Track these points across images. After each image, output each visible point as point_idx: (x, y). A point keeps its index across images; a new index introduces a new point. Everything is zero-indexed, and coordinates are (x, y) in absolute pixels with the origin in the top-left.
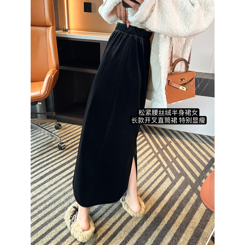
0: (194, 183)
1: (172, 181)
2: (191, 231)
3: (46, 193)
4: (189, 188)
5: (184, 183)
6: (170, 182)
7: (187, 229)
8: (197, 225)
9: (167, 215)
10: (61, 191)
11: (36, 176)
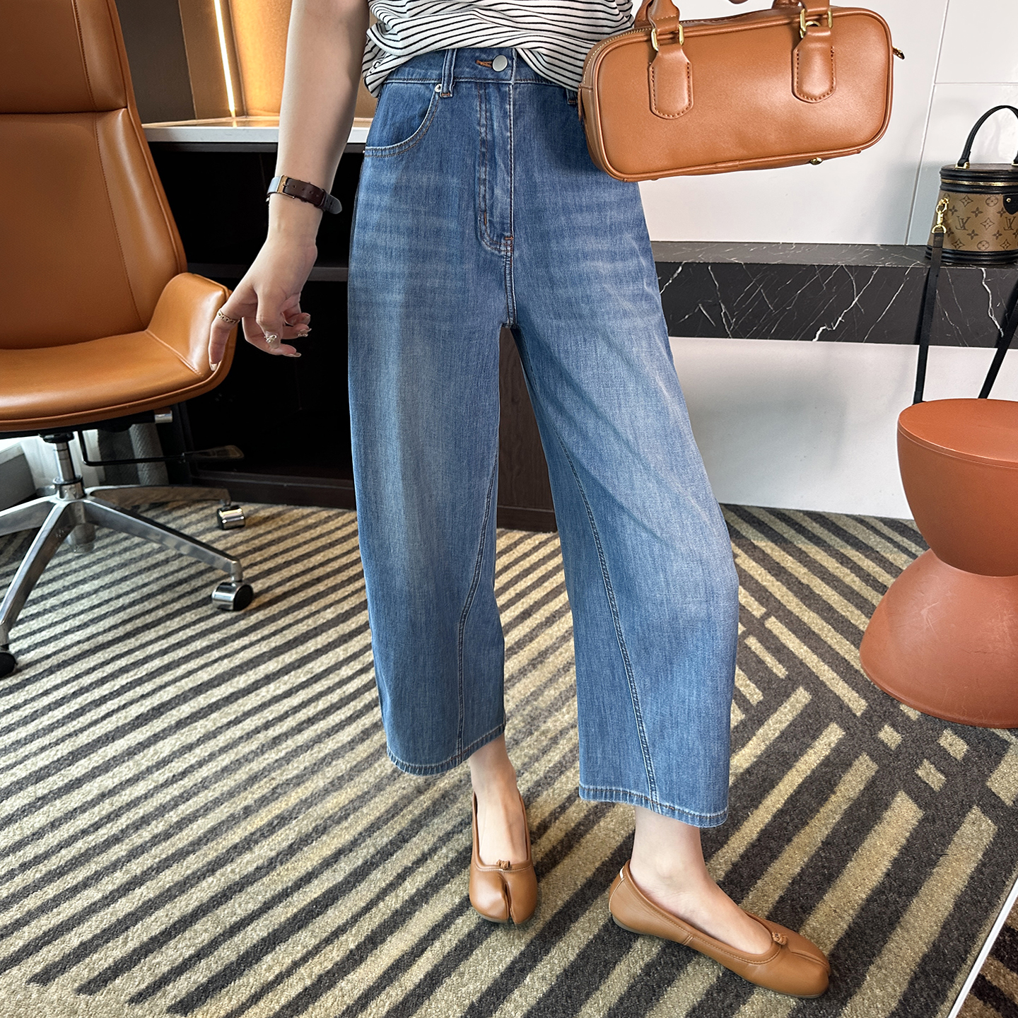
0: (858, 714)
1: (745, 711)
3: (162, 780)
4: (833, 734)
5: (810, 717)
6: (738, 716)
10: (235, 770)
11: (114, 718)
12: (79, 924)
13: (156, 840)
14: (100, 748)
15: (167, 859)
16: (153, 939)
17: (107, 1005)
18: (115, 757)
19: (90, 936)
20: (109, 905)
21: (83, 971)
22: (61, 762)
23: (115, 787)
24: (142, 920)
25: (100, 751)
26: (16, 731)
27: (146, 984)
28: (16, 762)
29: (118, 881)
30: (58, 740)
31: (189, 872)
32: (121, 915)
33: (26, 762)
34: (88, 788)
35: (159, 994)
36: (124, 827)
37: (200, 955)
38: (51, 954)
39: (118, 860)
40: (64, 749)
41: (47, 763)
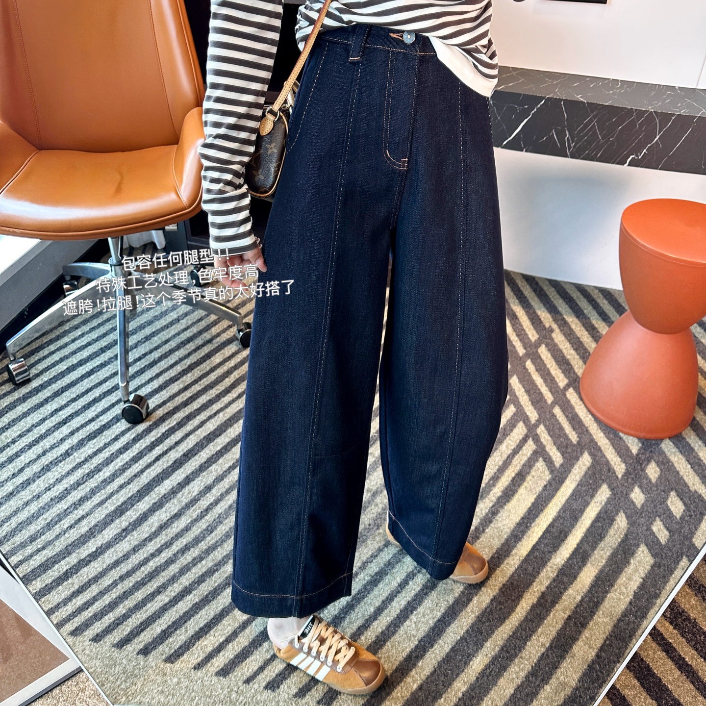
0: (620, 476)
1: (552, 472)
2: (606, 624)
4: (604, 493)
5: (590, 478)
6: (547, 476)
7: (595, 617)
8: (623, 607)
9: (537, 580)
11: (160, 462)
12: (159, 617)
13: (196, 561)
14: (156, 487)
15: (202, 575)
16: (201, 629)
17: (181, 670)
18: (165, 495)
19: (166, 626)
20: (174, 606)
21: (166, 649)
22: (133, 498)
23: (168, 520)
24: (193, 616)
25: (156, 489)
26: (103, 471)
27: (201, 658)
28: (106, 498)
29: (177, 590)
30: (129, 480)
31: (216, 584)
32: (181, 613)
33: (113, 498)
34: (152, 520)
35: (209, 665)
36: (176, 552)
37: (228, 640)
38: (147, 637)
39: (174, 576)
40: (134, 488)
41: (125, 499)
